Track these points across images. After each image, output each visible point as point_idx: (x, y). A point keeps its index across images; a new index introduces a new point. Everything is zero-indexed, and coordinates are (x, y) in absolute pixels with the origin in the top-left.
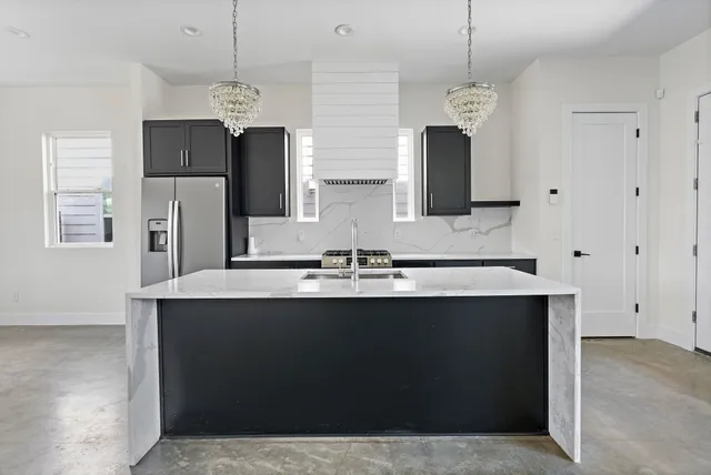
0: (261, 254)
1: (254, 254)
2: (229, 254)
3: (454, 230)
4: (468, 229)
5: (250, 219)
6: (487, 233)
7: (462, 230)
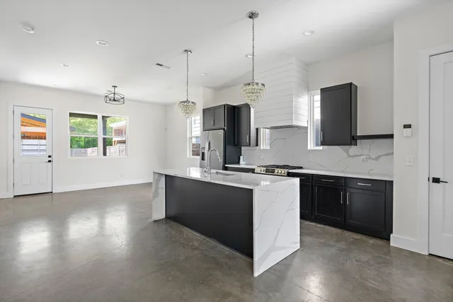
0: (246, 164)
1: (243, 164)
2: (225, 162)
3: (349, 156)
4: (360, 156)
5: (243, 148)
6: (377, 159)
7: (355, 156)
